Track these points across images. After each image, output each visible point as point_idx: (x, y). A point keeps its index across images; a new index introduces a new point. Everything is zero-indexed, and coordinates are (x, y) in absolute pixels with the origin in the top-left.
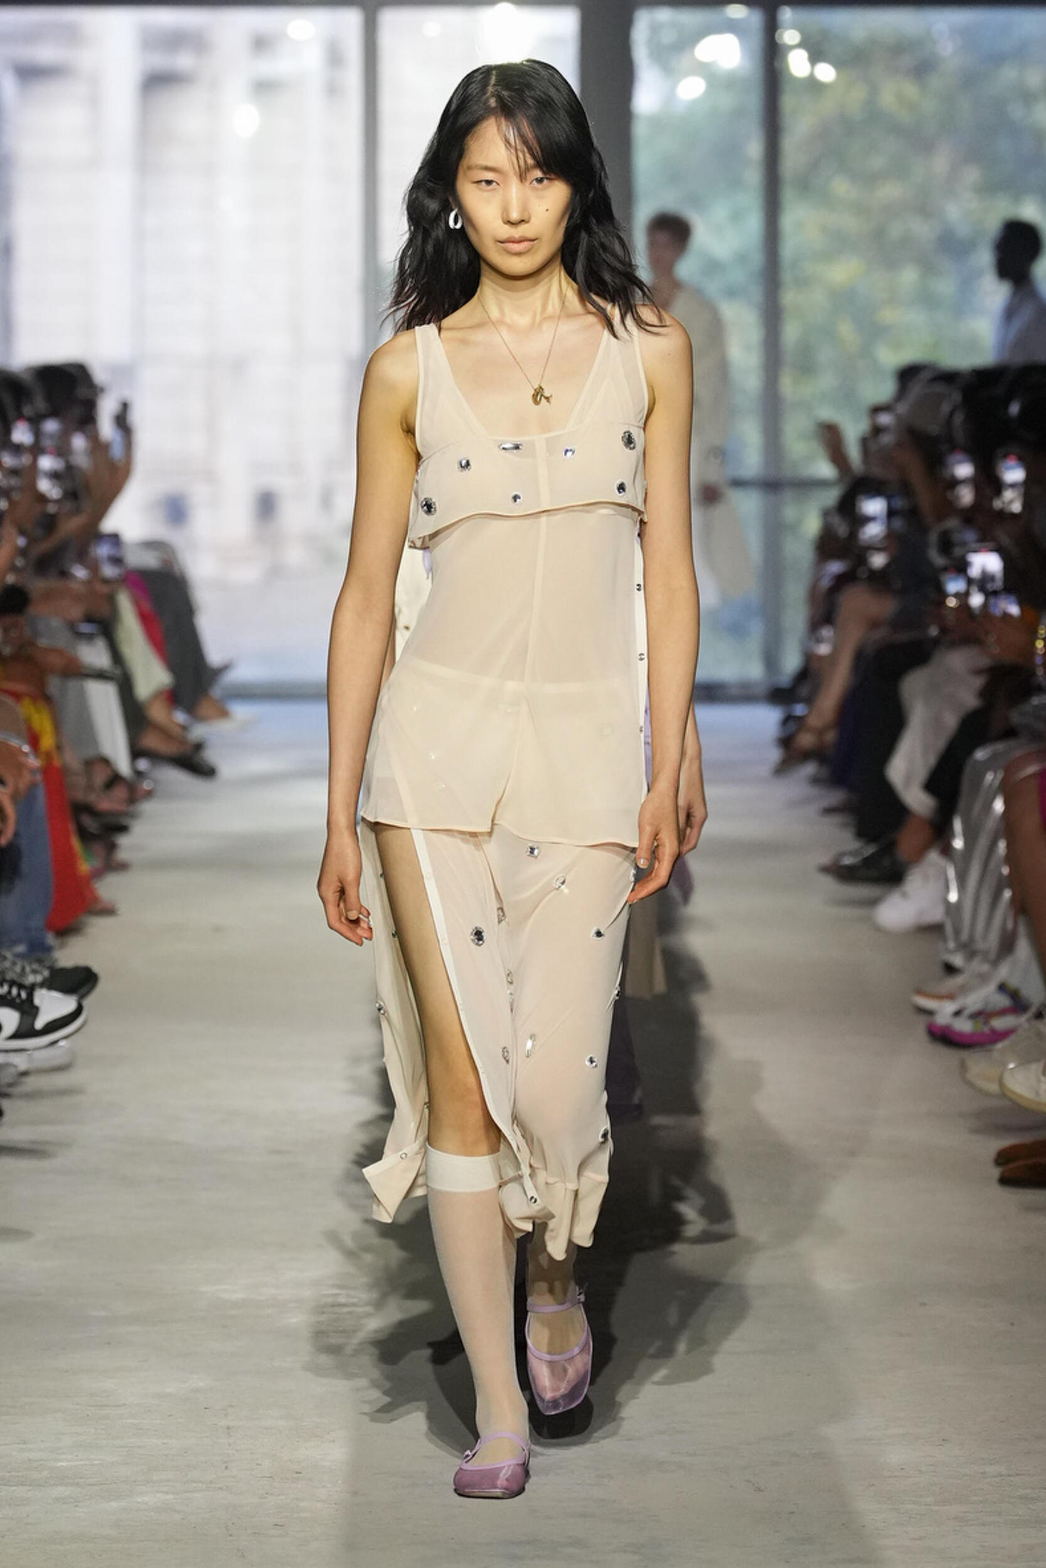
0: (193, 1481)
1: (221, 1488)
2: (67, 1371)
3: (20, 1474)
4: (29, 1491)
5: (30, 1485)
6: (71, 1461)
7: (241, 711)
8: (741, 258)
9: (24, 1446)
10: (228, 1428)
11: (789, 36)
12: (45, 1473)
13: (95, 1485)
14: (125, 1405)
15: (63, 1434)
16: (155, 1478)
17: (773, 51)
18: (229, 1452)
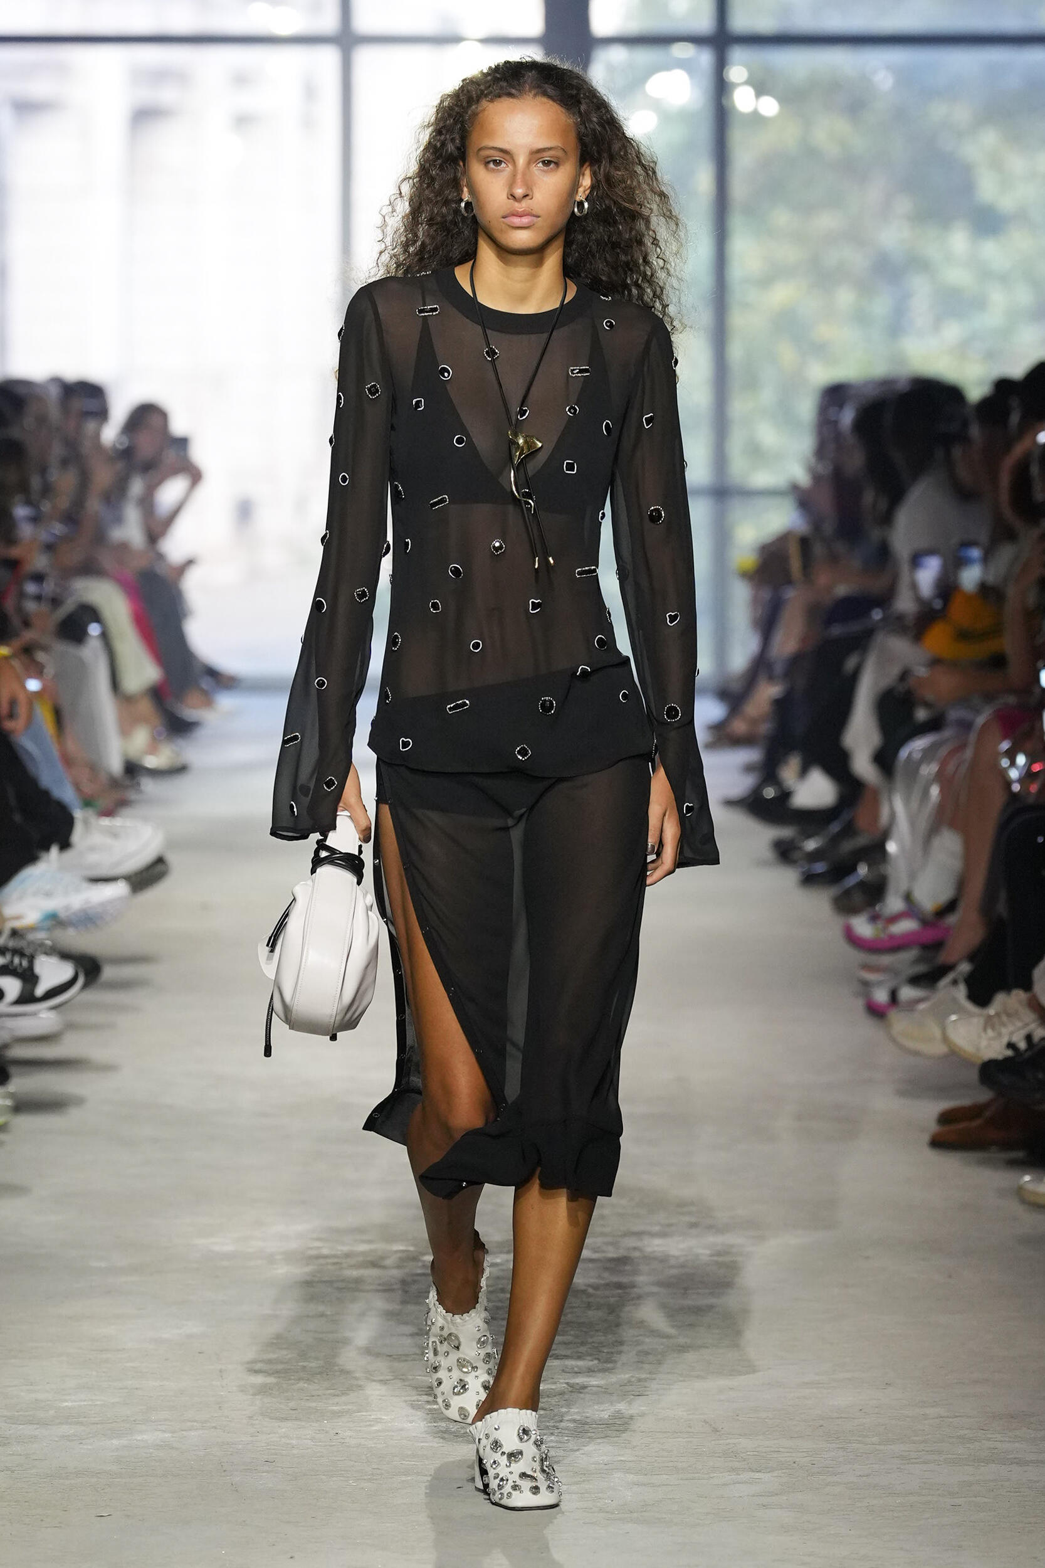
0: (188, 1421)
1: (215, 1428)
2: (70, 1318)
3: (27, 1413)
4: (37, 1428)
5: (38, 1424)
6: (75, 1401)
9: (32, 1387)
10: (221, 1371)
11: (736, 73)
12: (52, 1412)
13: (97, 1424)
14: (124, 1349)
15: (67, 1377)
16: (153, 1418)
17: (721, 88)
18: (222, 1393)
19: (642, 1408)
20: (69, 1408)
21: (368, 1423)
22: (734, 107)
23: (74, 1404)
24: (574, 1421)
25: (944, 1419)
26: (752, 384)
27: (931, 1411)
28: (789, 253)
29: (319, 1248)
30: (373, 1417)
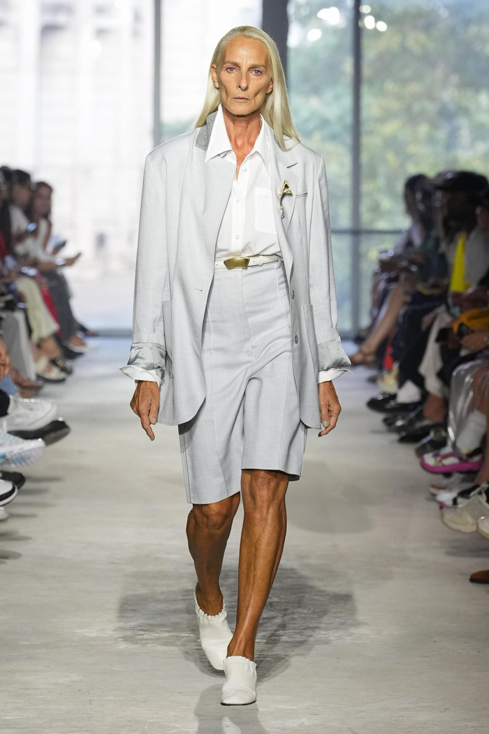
0: (73, 727)
2: (9, 671)
6: (12, 716)
7: (91, 343)
8: (340, 119)
10: (90, 700)
11: (366, 9)
13: (24, 728)
14: (38, 688)
15: (8, 703)
16: (54, 725)
17: (358, 16)
18: (91, 712)
19: (316, 721)
20: (9, 720)
21: (169, 729)
22: (364, 26)
23: (13, 717)
24: (279, 728)
25: (477, 728)
26: (373, 175)
27: (469, 724)
28: (394, 105)
29: (143, 634)
30: (171, 725)
